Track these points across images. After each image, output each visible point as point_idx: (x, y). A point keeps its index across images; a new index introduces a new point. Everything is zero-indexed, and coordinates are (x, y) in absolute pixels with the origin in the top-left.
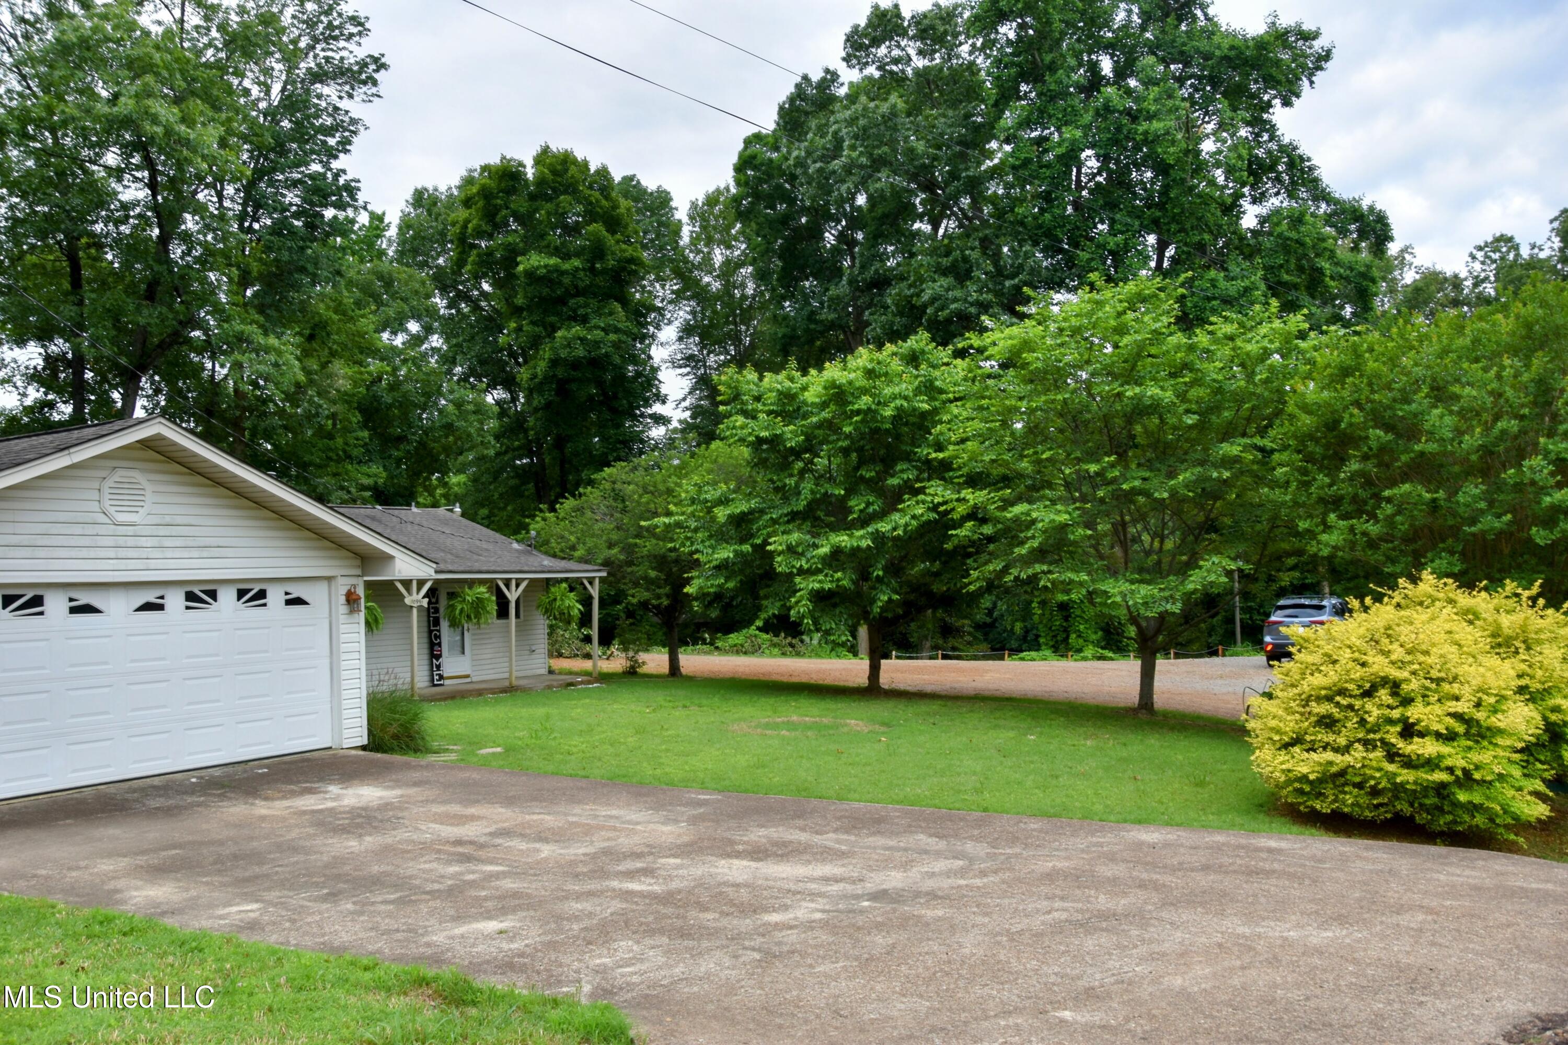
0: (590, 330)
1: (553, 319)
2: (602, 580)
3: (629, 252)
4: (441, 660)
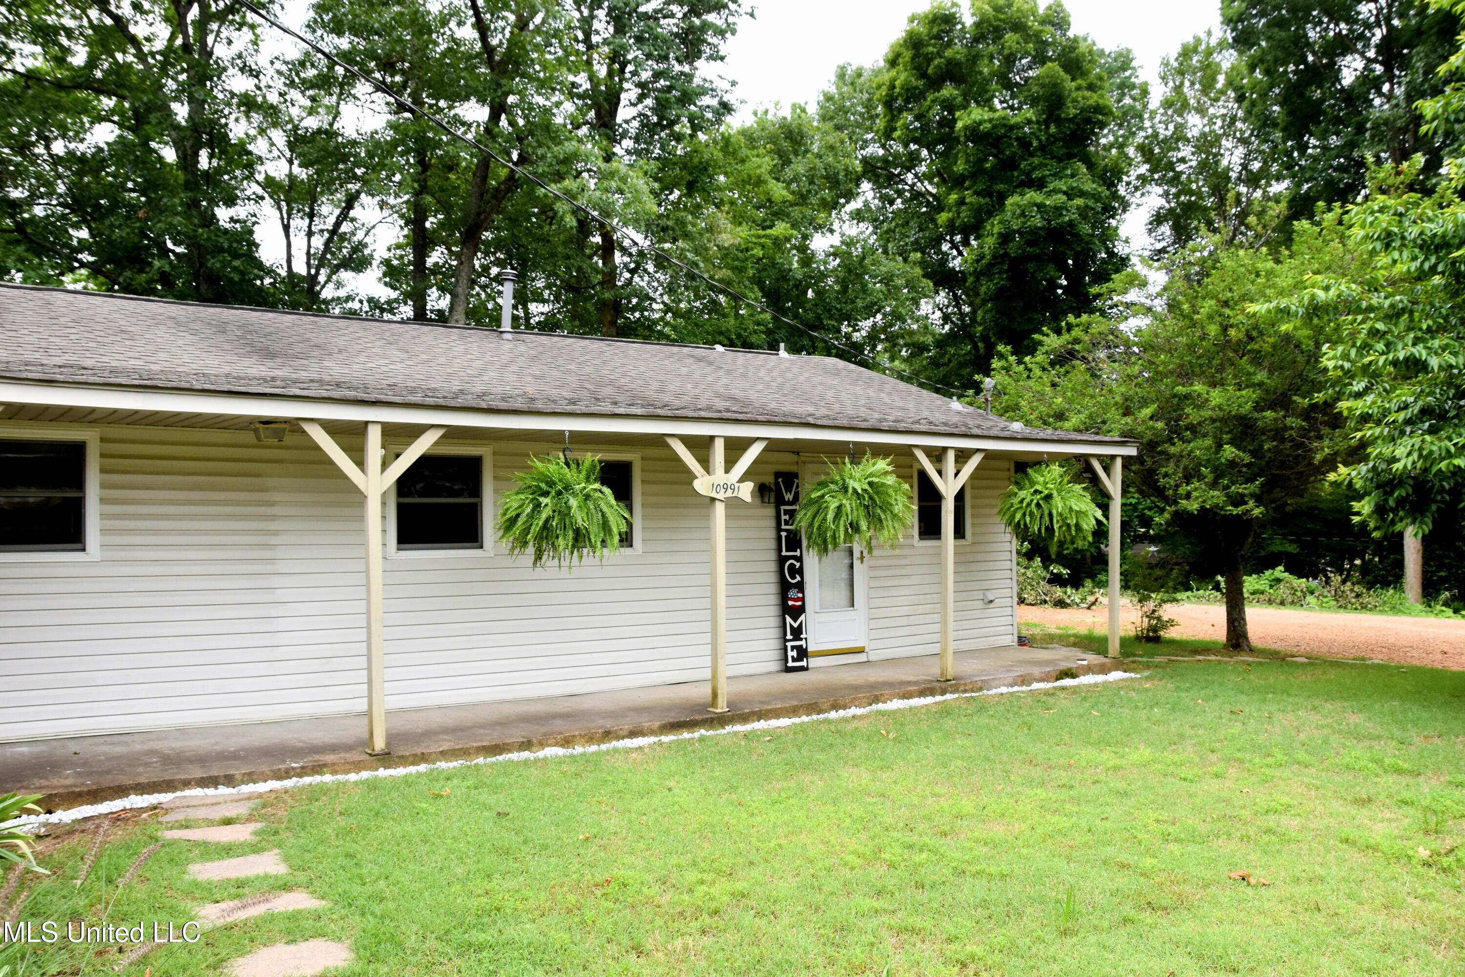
0: (1049, 194)
1: (1001, 187)
2: (1127, 461)
3: (1093, 99)
4: (802, 617)
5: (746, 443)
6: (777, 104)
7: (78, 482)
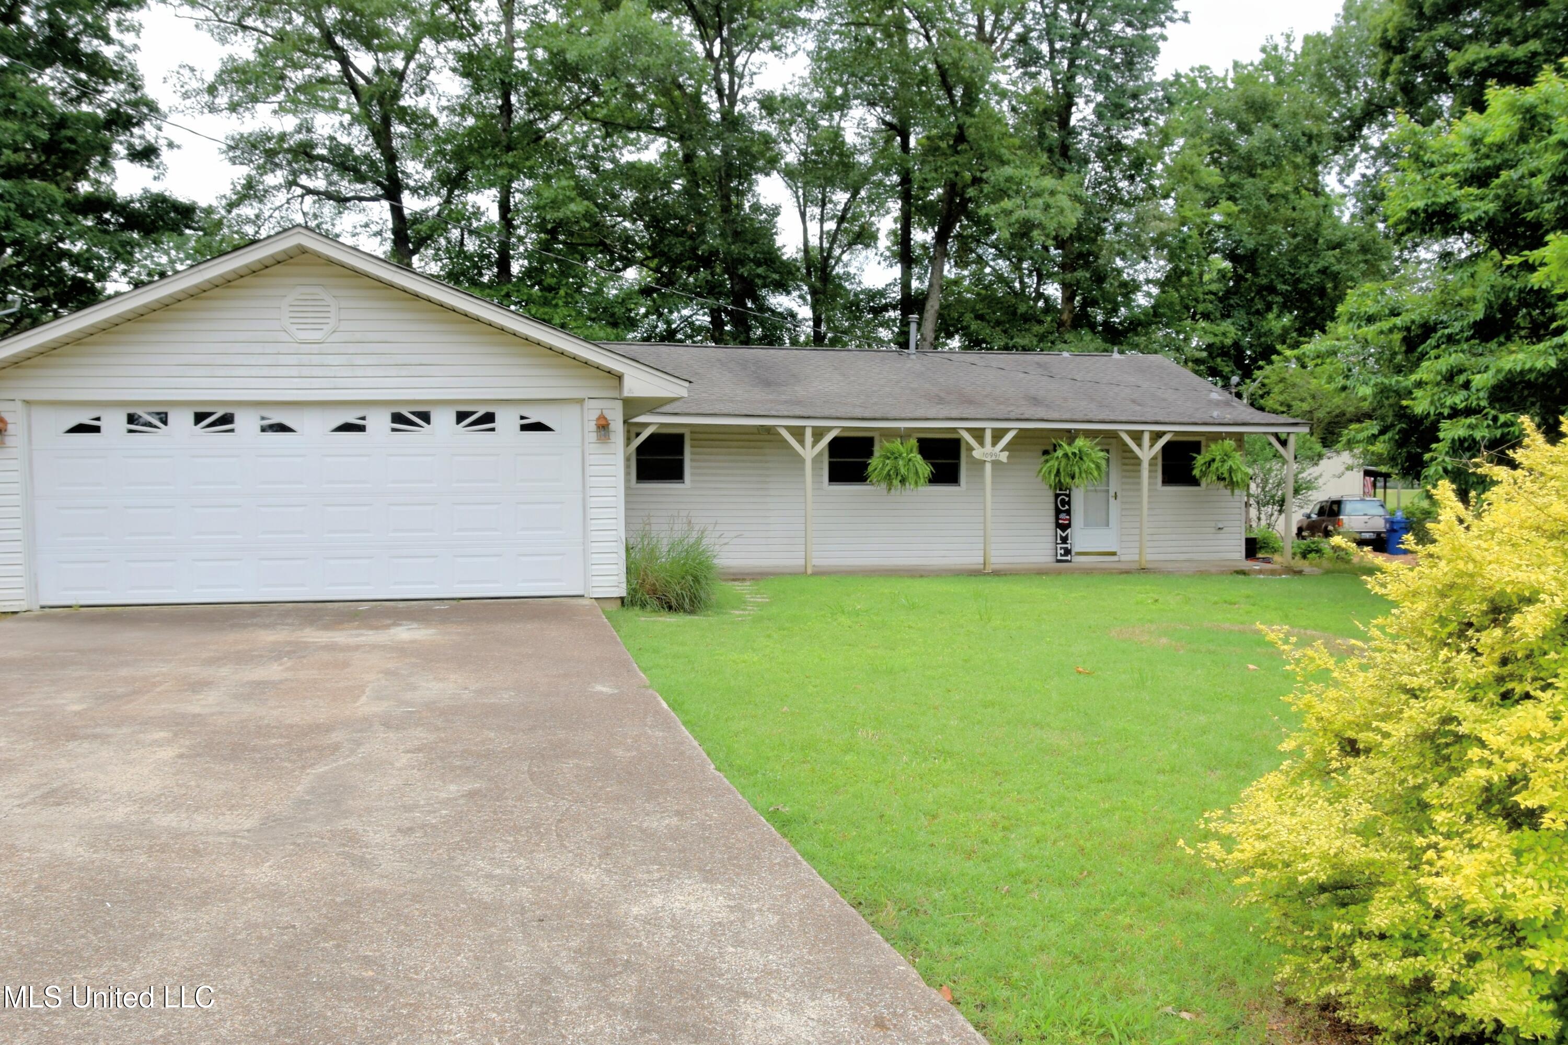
4: (1069, 531)
5: (1006, 431)
6: (1288, 36)
7: (681, 452)
